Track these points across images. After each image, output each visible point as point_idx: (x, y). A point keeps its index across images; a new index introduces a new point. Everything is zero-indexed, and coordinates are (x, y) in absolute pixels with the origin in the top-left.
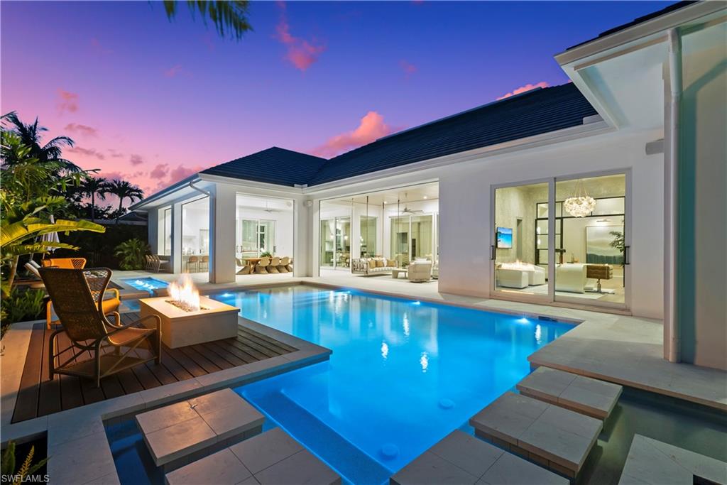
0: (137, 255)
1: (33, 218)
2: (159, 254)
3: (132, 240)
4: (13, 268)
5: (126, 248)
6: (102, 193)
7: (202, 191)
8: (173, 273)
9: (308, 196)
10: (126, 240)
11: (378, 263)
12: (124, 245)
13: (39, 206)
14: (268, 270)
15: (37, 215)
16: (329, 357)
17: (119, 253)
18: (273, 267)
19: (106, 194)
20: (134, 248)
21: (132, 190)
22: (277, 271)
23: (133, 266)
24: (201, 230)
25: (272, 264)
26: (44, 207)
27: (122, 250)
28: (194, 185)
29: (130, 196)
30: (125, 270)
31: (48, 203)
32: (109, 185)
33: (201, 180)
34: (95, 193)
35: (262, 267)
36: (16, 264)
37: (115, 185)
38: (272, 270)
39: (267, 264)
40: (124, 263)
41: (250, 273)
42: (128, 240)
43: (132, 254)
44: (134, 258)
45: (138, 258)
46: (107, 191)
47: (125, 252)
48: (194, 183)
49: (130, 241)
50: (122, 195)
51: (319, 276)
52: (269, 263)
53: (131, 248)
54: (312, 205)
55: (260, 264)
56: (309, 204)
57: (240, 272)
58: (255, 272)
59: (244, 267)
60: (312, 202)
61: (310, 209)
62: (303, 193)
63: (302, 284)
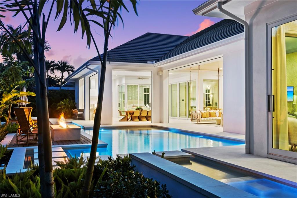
0: (69, 109)
1: (15, 90)
2: (80, 108)
3: (66, 99)
4: (9, 113)
5: (63, 105)
6: (52, 70)
7: (93, 70)
8: (85, 120)
9: (161, 68)
10: (62, 100)
11: (211, 114)
12: (61, 103)
13: (16, 86)
14: (140, 118)
15: (16, 89)
16: (106, 146)
17: (59, 107)
18: (143, 117)
19: (55, 70)
20: (67, 104)
21: (68, 67)
22: (145, 119)
25: (142, 115)
26: (18, 86)
27: (61, 106)
28: (88, 67)
29: (67, 71)
31: (19, 84)
32: (56, 65)
33: (90, 64)
34: (49, 71)
35: (135, 117)
36: (10, 111)
37: (59, 64)
38: (142, 119)
39: (139, 115)
41: (127, 121)
42: (64, 100)
43: (66, 108)
44: (66, 111)
45: (69, 111)
46: (56, 69)
47: (63, 107)
48: (88, 66)
49: (65, 100)
50: (63, 71)
51: (168, 123)
52: (140, 114)
53: (65, 104)
54: (163, 74)
55: (135, 115)
56: (161, 73)
57: (122, 120)
58: (132, 120)
59: (124, 116)
60: (163, 72)
61: (161, 77)
62: (154, 67)
63: (152, 127)
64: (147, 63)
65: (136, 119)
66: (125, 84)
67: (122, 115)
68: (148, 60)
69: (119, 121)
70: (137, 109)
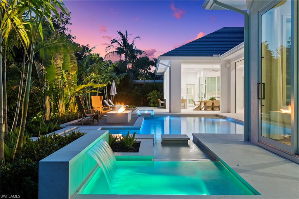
5: (152, 95)
7: (165, 65)
9: (229, 60)
10: (151, 91)
12: (151, 94)
16: (140, 128)
17: (149, 97)
18: (215, 107)
22: (218, 109)
23: (154, 105)
24: (187, 84)
25: (215, 105)
27: (150, 96)
30: (151, 107)
35: (208, 107)
38: (215, 109)
40: (151, 103)
41: (201, 110)
43: (154, 98)
47: (151, 97)
49: (154, 91)
51: (236, 113)
52: (213, 104)
53: (154, 95)
54: (230, 66)
55: (207, 105)
56: (228, 66)
57: (196, 109)
58: (205, 109)
59: (198, 106)
60: (230, 64)
61: (229, 69)
62: (221, 59)
63: (217, 116)
64: (213, 56)
65: (208, 109)
66: (203, 76)
67: (196, 104)
68: (213, 53)
69: (193, 110)
70: (211, 99)
